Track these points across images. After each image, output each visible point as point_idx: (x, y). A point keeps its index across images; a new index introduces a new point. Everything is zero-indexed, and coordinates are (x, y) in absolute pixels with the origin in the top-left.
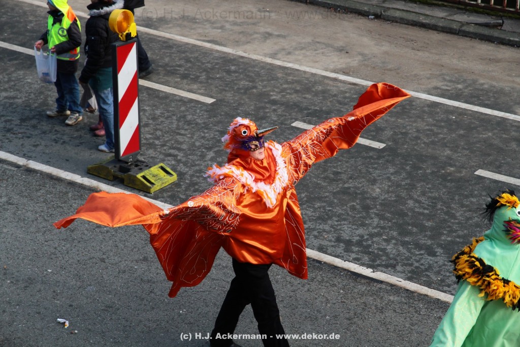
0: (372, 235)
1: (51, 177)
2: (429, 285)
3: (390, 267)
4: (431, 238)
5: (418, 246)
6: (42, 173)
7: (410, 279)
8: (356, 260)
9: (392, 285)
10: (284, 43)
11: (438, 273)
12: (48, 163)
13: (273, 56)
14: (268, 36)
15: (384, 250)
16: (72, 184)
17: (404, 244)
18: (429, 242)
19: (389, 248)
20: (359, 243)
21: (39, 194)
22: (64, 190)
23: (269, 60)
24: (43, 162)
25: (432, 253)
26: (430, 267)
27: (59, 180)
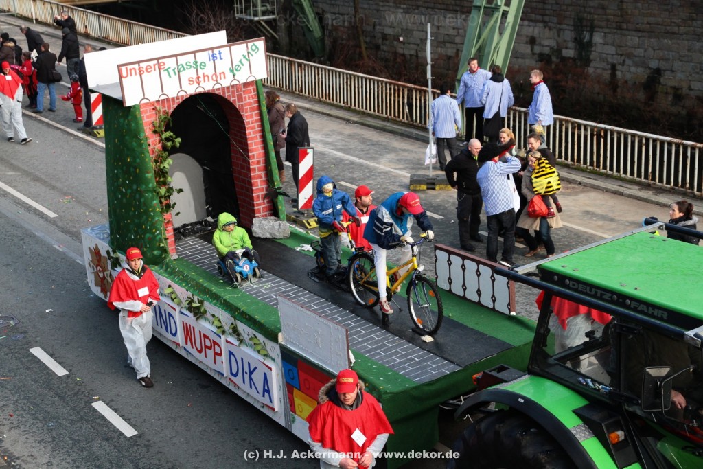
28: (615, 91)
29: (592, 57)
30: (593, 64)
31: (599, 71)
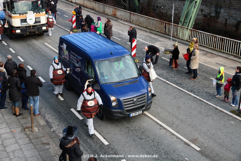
1: (221, 111)
6: (219, 110)
12: (221, 108)
16: (226, 114)
21: (218, 114)
22: (224, 115)
27: (223, 112)
30: (220, 18)
31: (222, 21)
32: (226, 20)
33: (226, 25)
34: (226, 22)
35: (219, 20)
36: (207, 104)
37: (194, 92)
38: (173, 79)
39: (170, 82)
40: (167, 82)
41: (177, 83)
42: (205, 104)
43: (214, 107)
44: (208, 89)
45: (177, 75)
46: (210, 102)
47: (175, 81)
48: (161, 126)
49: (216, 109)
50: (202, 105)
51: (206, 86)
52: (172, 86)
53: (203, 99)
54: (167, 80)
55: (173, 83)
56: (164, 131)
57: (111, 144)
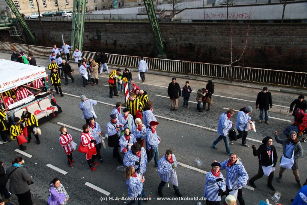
0: (170, 113)
2: (180, 120)
3: (173, 118)
4: (180, 112)
5: (178, 114)
6: (113, 106)
7: (177, 120)
8: (167, 117)
9: (174, 121)
10: (153, 82)
11: (181, 118)
13: (151, 84)
14: (150, 80)
15: (172, 115)
17: (175, 114)
18: (179, 113)
19: (173, 115)
20: (168, 114)
23: (150, 85)
24: (113, 104)
25: (180, 115)
26: (180, 117)
28: (107, 46)
29: (101, 39)
30: (102, 40)
31: (103, 42)
32: (106, 41)
33: (107, 44)
34: (106, 42)
35: (101, 42)
36: (104, 104)
37: (93, 98)
38: (75, 92)
39: (74, 94)
40: (71, 95)
41: (79, 94)
42: (103, 105)
43: (109, 105)
44: (103, 93)
45: (78, 88)
46: (106, 102)
47: (77, 93)
48: (73, 130)
49: (111, 106)
50: (100, 106)
51: (101, 92)
52: (76, 97)
53: (100, 101)
54: (71, 94)
55: (76, 95)
56: (76, 132)
57: (34, 156)
